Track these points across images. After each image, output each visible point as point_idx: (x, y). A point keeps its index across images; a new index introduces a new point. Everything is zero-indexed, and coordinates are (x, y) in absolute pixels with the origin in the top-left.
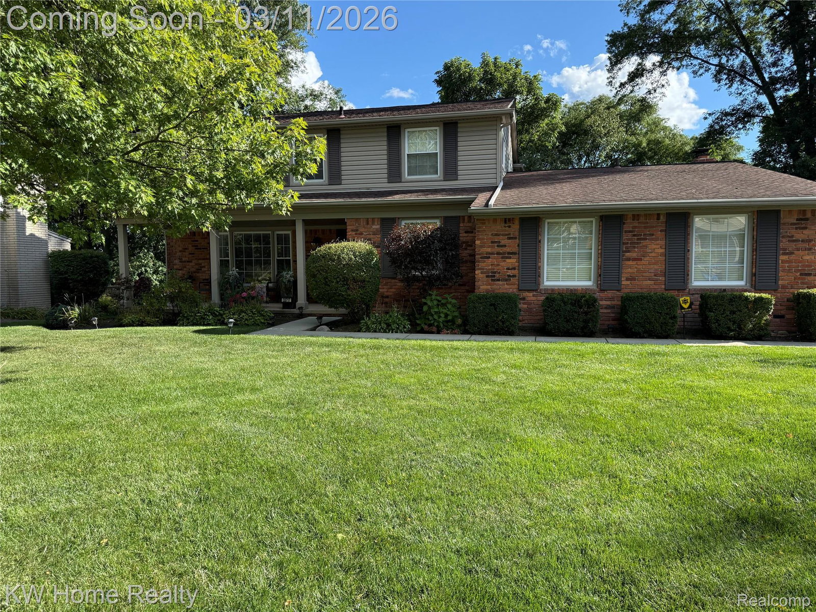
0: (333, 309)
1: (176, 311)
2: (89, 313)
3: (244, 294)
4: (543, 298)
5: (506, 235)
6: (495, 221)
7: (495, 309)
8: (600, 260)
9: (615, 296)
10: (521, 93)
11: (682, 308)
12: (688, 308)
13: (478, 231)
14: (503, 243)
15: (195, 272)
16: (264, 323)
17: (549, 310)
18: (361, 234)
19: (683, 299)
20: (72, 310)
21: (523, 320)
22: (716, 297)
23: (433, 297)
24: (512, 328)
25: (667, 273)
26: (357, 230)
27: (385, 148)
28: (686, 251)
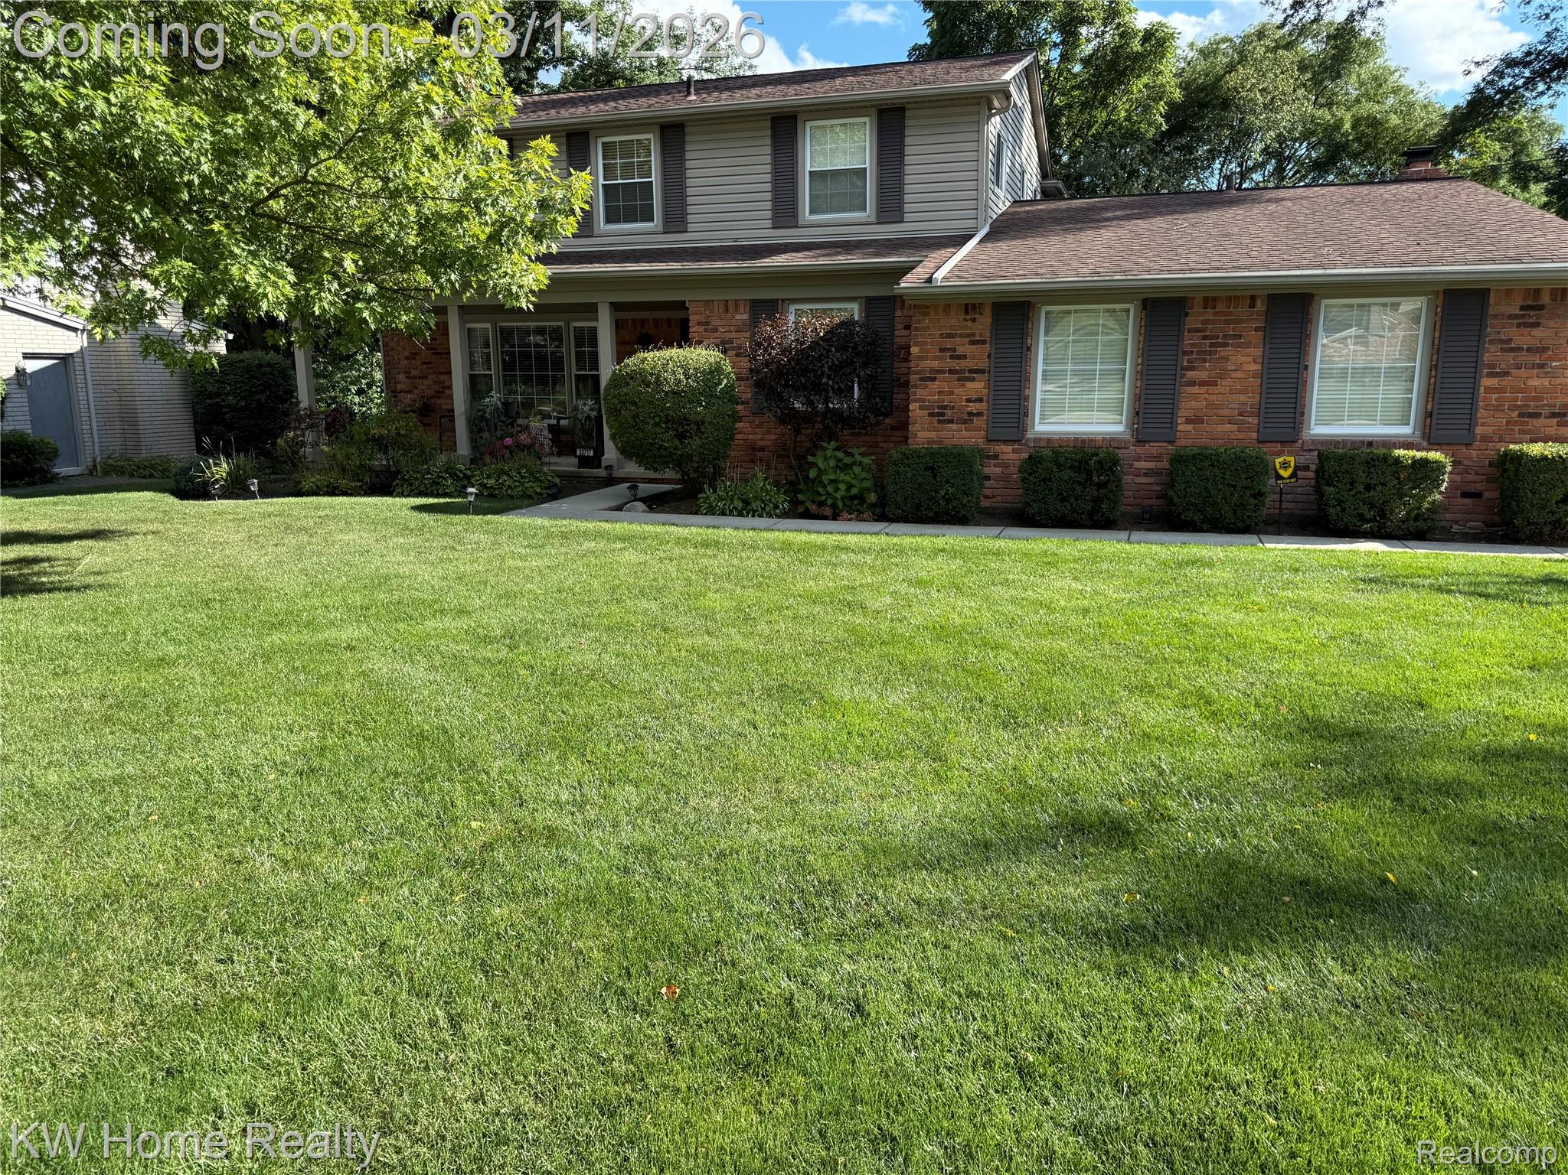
0: (652, 471)
1: (393, 469)
2: (245, 472)
3: (508, 441)
4: (1026, 456)
5: (968, 335)
6: (948, 307)
7: (935, 477)
8: (1139, 384)
9: (1164, 452)
10: (1091, 23)
11: (1279, 477)
12: (1290, 477)
13: (917, 329)
14: (960, 350)
15: (433, 397)
16: (541, 494)
17: (1031, 478)
18: (715, 330)
19: (1281, 460)
20: (216, 465)
21: (994, 497)
22: (1340, 459)
23: (829, 453)
24: (962, 512)
25: (1263, 410)
26: (708, 323)
27: (768, 159)
28: (1302, 367)
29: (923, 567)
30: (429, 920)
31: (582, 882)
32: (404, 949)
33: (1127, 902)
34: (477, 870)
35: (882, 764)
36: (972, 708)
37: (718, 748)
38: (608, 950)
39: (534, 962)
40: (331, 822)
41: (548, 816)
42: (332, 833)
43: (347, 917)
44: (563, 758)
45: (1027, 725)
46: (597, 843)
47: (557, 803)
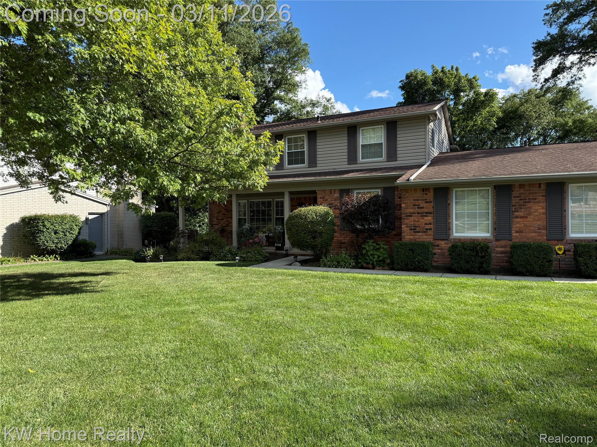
0: (303, 251)
1: (210, 252)
2: (159, 252)
3: (251, 241)
4: (451, 245)
5: (424, 200)
6: (415, 190)
7: (413, 253)
8: (495, 218)
9: (508, 244)
10: (465, 91)
11: (557, 254)
12: (562, 254)
13: (404, 198)
14: (421, 205)
15: (226, 226)
16: (262, 260)
17: (453, 254)
18: (327, 200)
19: (558, 247)
20: (149, 250)
22: (584, 246)
23: (370, 244)
24: (426, 267)
25: (548, 227)
26: (324, 198)
27: (346, 141)
28: (563, 211)
29: (410, 287)
30: (219, 415)
31: (278, 404)
32: (209, 426)
33: (510, 423)
34: (237, 397)
35: (399, 363)
36: (436, 342)
37: (330, 354)
38: (288, 431)
39: (259, 434)
40: (183, 376)
41: (263, 378)
42: (183, 380)
43: (188, 412)
44: (270, 356)
45: (460, 350)
46: (283, 389)
47: (268, 373)
